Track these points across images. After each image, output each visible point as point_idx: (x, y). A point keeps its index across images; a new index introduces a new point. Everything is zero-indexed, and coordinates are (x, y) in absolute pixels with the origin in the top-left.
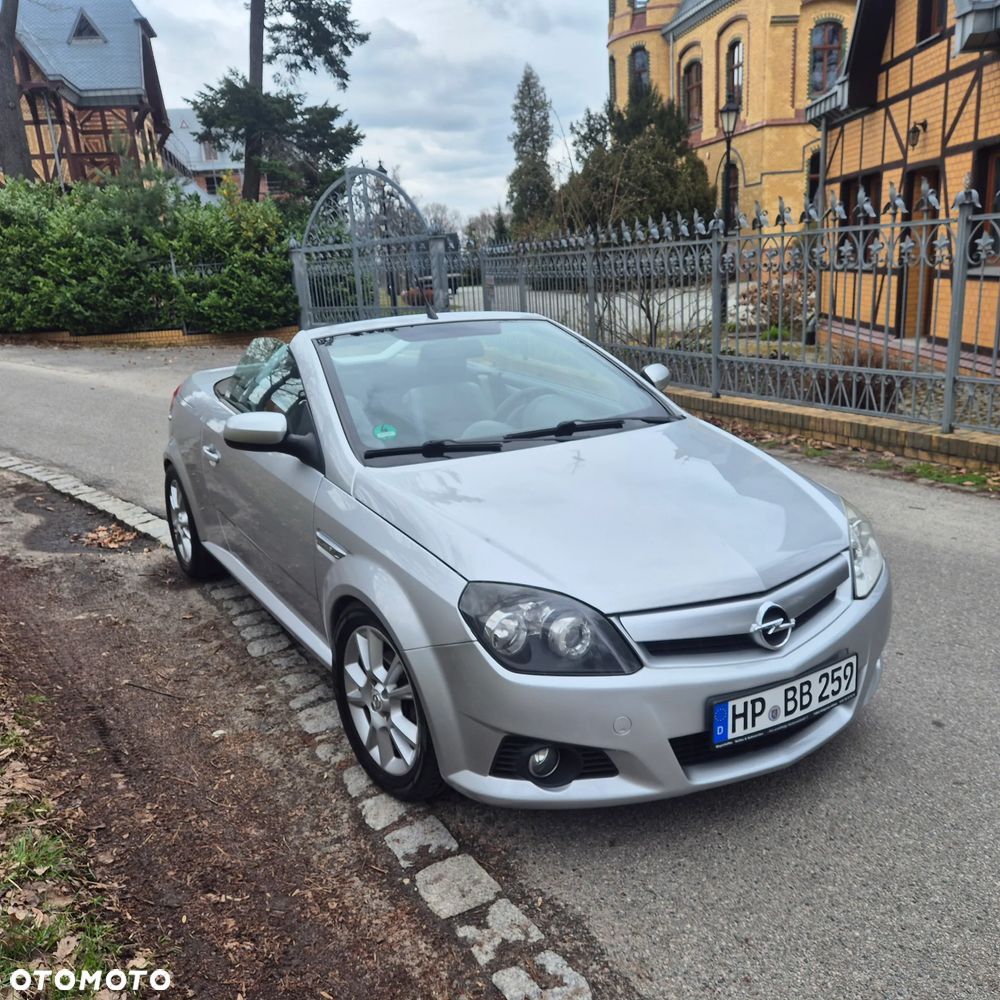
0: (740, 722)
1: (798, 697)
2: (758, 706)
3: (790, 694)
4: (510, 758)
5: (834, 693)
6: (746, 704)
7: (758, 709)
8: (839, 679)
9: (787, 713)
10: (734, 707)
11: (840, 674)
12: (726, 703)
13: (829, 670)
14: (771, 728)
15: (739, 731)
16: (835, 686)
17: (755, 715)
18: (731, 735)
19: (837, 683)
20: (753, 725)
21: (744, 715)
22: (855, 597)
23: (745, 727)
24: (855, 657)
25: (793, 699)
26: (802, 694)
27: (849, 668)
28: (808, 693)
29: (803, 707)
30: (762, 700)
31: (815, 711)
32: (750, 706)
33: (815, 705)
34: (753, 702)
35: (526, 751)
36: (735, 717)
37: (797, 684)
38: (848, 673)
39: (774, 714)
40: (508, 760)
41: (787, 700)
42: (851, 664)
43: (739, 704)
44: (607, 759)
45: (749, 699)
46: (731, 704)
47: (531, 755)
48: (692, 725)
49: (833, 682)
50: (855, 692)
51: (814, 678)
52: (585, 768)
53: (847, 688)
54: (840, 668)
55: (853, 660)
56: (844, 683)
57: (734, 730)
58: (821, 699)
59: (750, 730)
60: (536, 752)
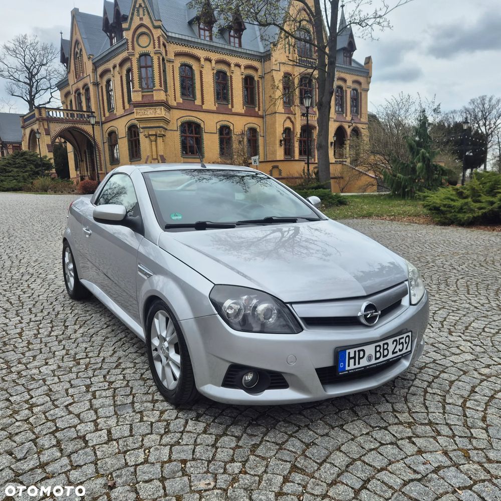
0: (352, 361)
1: (381, 351)
2: (362, 353)
3: (378, 349)
4: (233, 377)
5: (400, 350)
6: (355, 352)
7: (361, 355)
8: (402, 343)
9: (376, 359)
10: (349, 353)
11: (403, 340)
12: (345, 351)
13: (397, 338)
14: (368, 366)
15: (351, 366)
16: (400, 347)
17: (360, 358)
18: (347, 368)
19: (401, 345)
20: (359, 364)
21: (354, 358)
22: (411, 304)
23: (355, 364)
24: (411, 333)
25: (379, 351)
26: (384, 349)
27: (407, 338)
28: (387, 349)
29: (384, 356)
30: (363, 351)
31: (390, 359)
32: (357, 353)
33: (390, 356)
34: (359, 351)
35: (241, 373)
36: (350, 358)
37: (381, 343)
38: (407, 341)
39: (370, 359)
40: (232, 378)
41: (376, 352)
42: (408, 336)
43: (352, 351)
44: (284, 379)
45: (357, 349)
46: (348, 351)
47: (244, 375)
48: (328, 362)
49: (399, 345)
50: (411, 351)
51: (390, 341)
52: (272, 383)
53: (406, 349)
54: (403, 338)
55: (410, 334)
56: (405, 346)
57: (349, 366)
58: (394, 353)
59: (357, 366)
60: (246, 374)
